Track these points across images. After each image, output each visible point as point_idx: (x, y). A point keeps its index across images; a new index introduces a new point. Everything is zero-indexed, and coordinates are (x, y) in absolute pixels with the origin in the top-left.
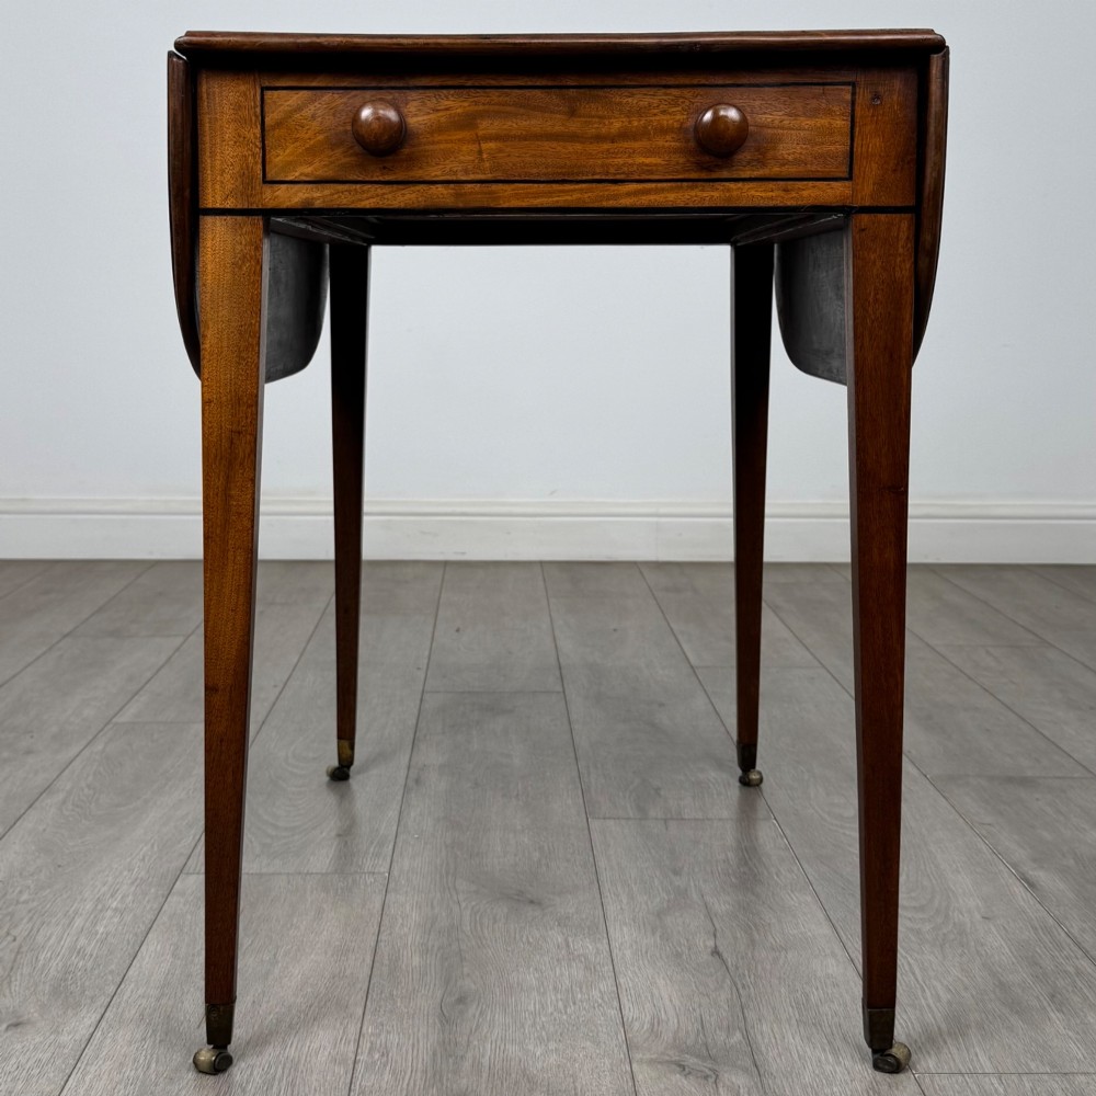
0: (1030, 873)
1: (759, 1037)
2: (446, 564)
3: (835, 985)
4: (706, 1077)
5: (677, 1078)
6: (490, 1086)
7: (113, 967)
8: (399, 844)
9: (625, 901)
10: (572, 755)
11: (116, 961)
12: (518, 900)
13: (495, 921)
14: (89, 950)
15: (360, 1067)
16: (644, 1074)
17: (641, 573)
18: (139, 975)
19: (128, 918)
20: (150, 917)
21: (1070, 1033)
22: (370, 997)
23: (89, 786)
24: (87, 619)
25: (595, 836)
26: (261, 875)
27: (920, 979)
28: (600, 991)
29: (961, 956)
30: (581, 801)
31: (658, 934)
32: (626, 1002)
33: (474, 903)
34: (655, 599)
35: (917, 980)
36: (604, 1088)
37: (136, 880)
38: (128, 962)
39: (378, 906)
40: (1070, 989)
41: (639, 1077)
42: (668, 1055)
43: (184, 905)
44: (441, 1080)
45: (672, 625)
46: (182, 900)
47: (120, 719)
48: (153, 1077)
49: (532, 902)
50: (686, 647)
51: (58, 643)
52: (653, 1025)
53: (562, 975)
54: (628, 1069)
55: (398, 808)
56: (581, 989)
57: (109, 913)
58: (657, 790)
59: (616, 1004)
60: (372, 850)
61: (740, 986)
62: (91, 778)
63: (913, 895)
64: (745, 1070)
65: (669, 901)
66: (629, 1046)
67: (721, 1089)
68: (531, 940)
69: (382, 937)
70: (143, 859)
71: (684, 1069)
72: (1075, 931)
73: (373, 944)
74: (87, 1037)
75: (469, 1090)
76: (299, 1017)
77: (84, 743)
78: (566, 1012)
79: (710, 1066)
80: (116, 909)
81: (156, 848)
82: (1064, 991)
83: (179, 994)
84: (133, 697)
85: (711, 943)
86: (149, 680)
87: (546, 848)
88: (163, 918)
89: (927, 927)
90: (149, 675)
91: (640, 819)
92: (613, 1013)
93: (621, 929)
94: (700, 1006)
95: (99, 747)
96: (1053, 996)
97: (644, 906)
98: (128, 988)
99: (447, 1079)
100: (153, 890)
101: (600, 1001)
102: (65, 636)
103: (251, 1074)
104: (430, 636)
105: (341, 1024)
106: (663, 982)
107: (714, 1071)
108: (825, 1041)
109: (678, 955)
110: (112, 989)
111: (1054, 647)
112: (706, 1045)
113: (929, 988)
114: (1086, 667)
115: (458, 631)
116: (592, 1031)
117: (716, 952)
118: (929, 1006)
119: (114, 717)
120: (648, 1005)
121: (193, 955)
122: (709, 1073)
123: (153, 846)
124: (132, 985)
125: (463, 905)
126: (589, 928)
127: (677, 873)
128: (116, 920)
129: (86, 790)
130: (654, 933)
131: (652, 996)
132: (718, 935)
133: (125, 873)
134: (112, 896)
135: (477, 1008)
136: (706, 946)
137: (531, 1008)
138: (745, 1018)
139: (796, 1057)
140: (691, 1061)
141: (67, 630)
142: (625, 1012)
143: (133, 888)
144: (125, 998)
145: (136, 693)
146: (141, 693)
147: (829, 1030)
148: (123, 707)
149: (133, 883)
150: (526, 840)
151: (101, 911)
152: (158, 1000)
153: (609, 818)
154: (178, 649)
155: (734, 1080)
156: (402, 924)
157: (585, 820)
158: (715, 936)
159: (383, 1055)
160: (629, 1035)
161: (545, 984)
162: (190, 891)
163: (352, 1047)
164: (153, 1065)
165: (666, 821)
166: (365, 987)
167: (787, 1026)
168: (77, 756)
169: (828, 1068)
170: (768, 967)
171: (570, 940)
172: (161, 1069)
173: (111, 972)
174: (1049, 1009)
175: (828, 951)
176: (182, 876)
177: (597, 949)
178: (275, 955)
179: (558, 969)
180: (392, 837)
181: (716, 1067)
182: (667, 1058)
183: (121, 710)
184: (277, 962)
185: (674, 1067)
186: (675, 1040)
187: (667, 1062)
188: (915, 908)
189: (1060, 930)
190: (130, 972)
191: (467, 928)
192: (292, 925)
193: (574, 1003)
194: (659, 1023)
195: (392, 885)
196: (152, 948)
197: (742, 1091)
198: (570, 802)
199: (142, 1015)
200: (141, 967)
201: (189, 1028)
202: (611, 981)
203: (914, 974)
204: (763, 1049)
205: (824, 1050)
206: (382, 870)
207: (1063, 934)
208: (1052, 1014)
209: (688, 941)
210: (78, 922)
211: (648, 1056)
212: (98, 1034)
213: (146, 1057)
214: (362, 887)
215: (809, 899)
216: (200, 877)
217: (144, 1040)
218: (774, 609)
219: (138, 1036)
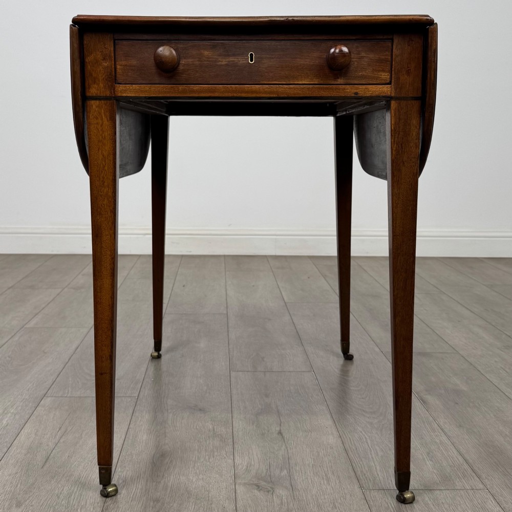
0: (424, 396)
1: (295, 472)
2: (182, 256)
3: (331, 448)
4: (268, 492)
5: (256, 492)
6: (170, 496)
8: (144, 383)
9: (242, 409)
10: (227, 342)
11: (9, 437)
12: (194, 409)
13: (183, 419)
16: (241, 490)
17: (268, 260)
18: (18, 444)
19: (17, 417)
20: (27, 416)
21: (434, 471)
22: (121, 454)
23: (9, 357)
24: (20, 280)
25: (233, 380)
26: (80, 397)
27: (370, 446)
28: (226, 451)
29: (389, 434)
30: (228, 363)
31: (255, 424)
32: (237, 455)
33: (174, 410)
34: (273, 272)
35: (369, 446)
36: (221, 497)
37: (24, 399)
38: (14, 437)
39: (131, 412)
40: (437, 450)
41: (238, 491)
42: (253, 481)
43: (44, 411)
44: (148, 493)
45: (278, 284)
46: (43, 409)
47: (27, 326)
48: (18, 491)
49: (200, 410)
50: (283, 293)
51: (6, 291)
52: (247, 467)
53: (209, 443)
54: (234, 487)
55: (146, 366)
56: (217, 450)
57: (10, 415)
58: (263, 358)
59: (232, 457)
60: (132, 386)
61: (289, 449)
62: (10, 353)
63: (371, 406)
64: (286, 488)
65: (262, 409)
66: (235, 476)
67: (274, 497)
68: (198, 427)
69: (131, 426)
70: (28, 390)
71: (259, 488)
72: (441, 424)
73: (126, 430)
75: (161, 498)
76: (88, 464)
77: (10, 337)
78: (209, 461)
79: (270, 486)
80: (13, 413)
81: (35, 385)
82: (434, 452)
83: (35, 452)
84: (35, 316)
85: (278, 429)
86: (43, 308)
87: (210, 385)
88: (33, 417)
89: (376, 421)
90: (44, 306)
91: (254, 372)
92: (230, 461)
93: (239, 423)
94: (269, 458)
95: (16, 338)
96: (428, 454)
97: (250, 412)
98: (13, 449)
99: (151, 493)
100: (30, 404)
101: (225, 456)
102: (9, 288)
103: (63, 490)
104: (171, 288)
106: (254, 447)
107: (272, 488)
108: (324, 474)
109: (263, 434)
110: (6, 449)
111: (445, 293)
112: (270, 476)
113: (373, 449)
114: (459, 303)
115: (184, 286)
116: (220, 470)
117: (280, 433)
118: (372, 458)
119: (25, 325)
120: (246, 458)
121: (44, 434)
122: (271, 489)
123: (33, 384)
124: (15, 448)
125: (169, 411)
126: (224, 422)
127: (267, 396)
128: (12, 418)
129: (8, 358)
130: (253, 424)
131: (249, 453)
132: (282, 424)
133: (19, 396)
134: (12, 407)
135: (169, 459)
136: (275, 430)
137: (194, 459)
138: (289, 463)
139: (310, 481)
140: (263, 483)
141: (10, 285)
142: (236, 461)
143: (22, 403)
144: (11, 454)
145: (37, 314)
146: (39, 314)
147: (326, 469)
148: (30, 320)
149: (22, 401)
150: (201, 381)
151: (6, 414)
152: (25, 455)
153: (240, 371)
154: (58, 294)
155: (281, 492)
156: (141, 420)
157: (229, 372)
158: (280, 425)
159: (124, 481)
160: (236, 472)
161: (201, 448)
162: (47, 405)
164: (19, 485)
166: (120, 450)
167: (308, 467)
168: (6, 343)
169: (324, 487)
170: (302, 440)
171: (215, 427)
172: (22, 487)
173: (6, 442)
174: (426, 459)
175: (330, 432)
176: (45, 398)
177: (227, 432)
178: (81, 435)
179: (208, 441)
180: (142, 380)
181: (273, 487)
182: (252, 482)
183: (29, 321)
184: (82, 438)
185: (254, 486)
186: (256, 474)
187: (252, 484)
188: (371, 412)
189: (435, 422)
190: (15, 442)
191: (170, 422)
192: (91, 420)
193: (213, 457)
194: (250, 465)
195: (138, 402)
196: (26, 431)
197: (284, 498)
198: (223, 364)
199: (17, 462)
200: (20, 439)
201: (38, 468)
202: (231, 447)
203: (367, 443)
204: (296, 478)
205: (323, 479)
206: (135, 395)
207: (436, 425)
208: (428, 462)
209: (268, 428)
211: (243, 482)
213: (16, 481)
214: (125, 403)
215: (324, 408)
216: (53, 398)
217: (17, 473)
218: (325, 277)
219: (14, 472)
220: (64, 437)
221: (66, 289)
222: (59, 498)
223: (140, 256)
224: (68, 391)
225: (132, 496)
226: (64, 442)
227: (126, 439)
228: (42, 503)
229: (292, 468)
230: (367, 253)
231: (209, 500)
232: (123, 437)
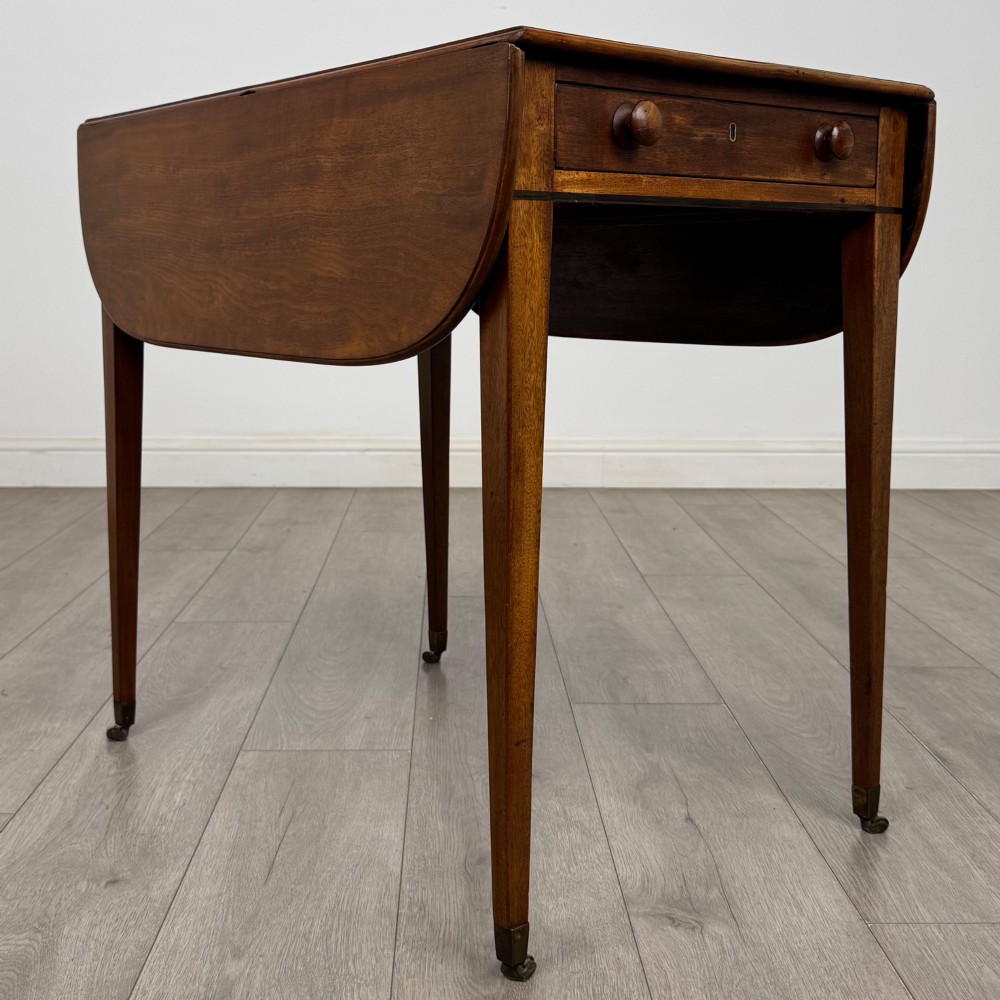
0: (941, 749)
3: (792, 847)
4: (693, 929)
5: (671, 930)
7: (190, 831)
8: (418, 725)
9: (609, 775)
10: (552, 650)
11: (192, 826)
14: (169, 817)
15: (403, 920)
16: (641, 926)
17: (591, 497)
18: (212, 839)
19: (199, 789)
20: (217, 787)
22: (405, 857)
23: (158, 676)
24: (149, 536)
25: (579, 719)
26: (306, 752)
28: (596, 852)
30: (563, 688)
31: (639, 803)
32: (619, 861)
34: (605, 519)
37: (204, 755)
38: (202, 829)
39: (405, 778)
41: (637, 929)
42: (660, 909)
43: (245, 777)
45: (621, 539)
47: (179, 620)
48: (231, 927)
50: (634, 558)
52: (643, 883)
53: (563, 838)
54: (627, 921)
55: (414, 694)
56: (580, 850)
57: (184, 784)
58: (625, 679)
59: (611, 864)
60: (396, 730)
61: (712, 848)
62: (161, 669)
64: (725, 921)
65: (645, 775)
66: (625, 901)
67: (707, 939)
69: (411, 804)
70: (209, 738)
71: (674, 922)
72: (984, 799)
73: (404, 811)
74: (173, 893)
76: (348, 876)
77: (152, 640)
78: (570, 872)
79: (694, 918)
80: (190, 781)
81: (218, 729)
82: (983, 852)
83: (247, 855)
84: (190, 601)
85: (684, 811)
86: (202, 587)
88: (228, 789)
90: (201, 582)
91: (615, 704)
92: (609, 872)
93: (609, 800)
94: (681, 866)
95: (166, 642)
96: (973, 855)
97: (625, 779)
98: (205, 849)
100: (219, 764)
101: (597, 861)
103: (312, 925)
105: (384, 881)
106: (647, 845)
107: (699, 923)
108: (789, 895)
109: (658, 821)
110: (190, 850)
112: (690, 899)
116: (593, 888)
117: (689, 819)
118: (871, 864)
119: (176, 617)
120: (638, 866)
121: (256, 821)
122: (697, 924)
123: (215, 727)
124: (208, 847)
125: (475, 778)
126: (581, 798)
127: (649, 749)
128: (190, 790)
129: (157, 679)
130: (635, 802)
131: (640, 856)
132: (689, 804)
133: (195, 750)
134: (185, 769)
136: (679, 813)
138: (719, 876)
139: (766, 909)
140: (679, 914)
142: (620, 871)
143: (202, 763)
144: (202, 858)
145: (192, 598)
146: (197, 597)
147: (790, 886)
148: (183, 609)
149: (201, 759)
151: (177, 782)
152: (229, 860)
153: (588, 703)
154: (223, 561)
155: (716, 929)
156: (426, 794)
157: (568, 704)
158: (687, 805)
160: (625, 891)
162: (249, 765)
163: (394, 903)
164: (230, 917)
165: (635, 705)
167: (756, 883)
168: (149, 651)
169: (795, 919)
170: (734, 832)
171: (567, 808)
172: (236, 921)
173: (189, 836)
174: (972, 867)
175: (782, 818)
176: (242, 753)
177: (591, 817)
178: (323, 821)
179: (559, 833)
180: (411, 720)
181: (700, 920)
182: (658, 911)
183: (181, 611)
184: (326, 828)
185: (665, 919)
186: (663, 895)
187: (660, 915)
190: (205, 835)
191: (480, 798)
193: (576, 864)
194: (648, 881)
195: (415, 761)
196: (221, 815)
197: (724, 940)
198: (554, 689)
199: (217, 873)
200: (213, 831)
201: (257, 884)
202: (604, 844)
204: (738, 902)
205: (789, 904)
206: (405, 748)
207: (975, 802)
208: (976, 872)
209: (665, 809)
210: (159, 793)
211: (642, 910)
212: (182, 891)
213: (223, 910)
214: (390, 762)
215: (761, 772)
216: (257, 753)
217: (220, 894)
218: (703, 527)
219: (216, 892)
220: (292, 825)
221: (234, 552)
222: (307, 940)
223: (356, 490)
224: (282, 739)
225: (441, 936)
226: (294, 835)
227: (408, 829)
228: (278, 949)
229: (727, 884)
230: (773, 482)
231: (586, 944)
232: (402, 826)
